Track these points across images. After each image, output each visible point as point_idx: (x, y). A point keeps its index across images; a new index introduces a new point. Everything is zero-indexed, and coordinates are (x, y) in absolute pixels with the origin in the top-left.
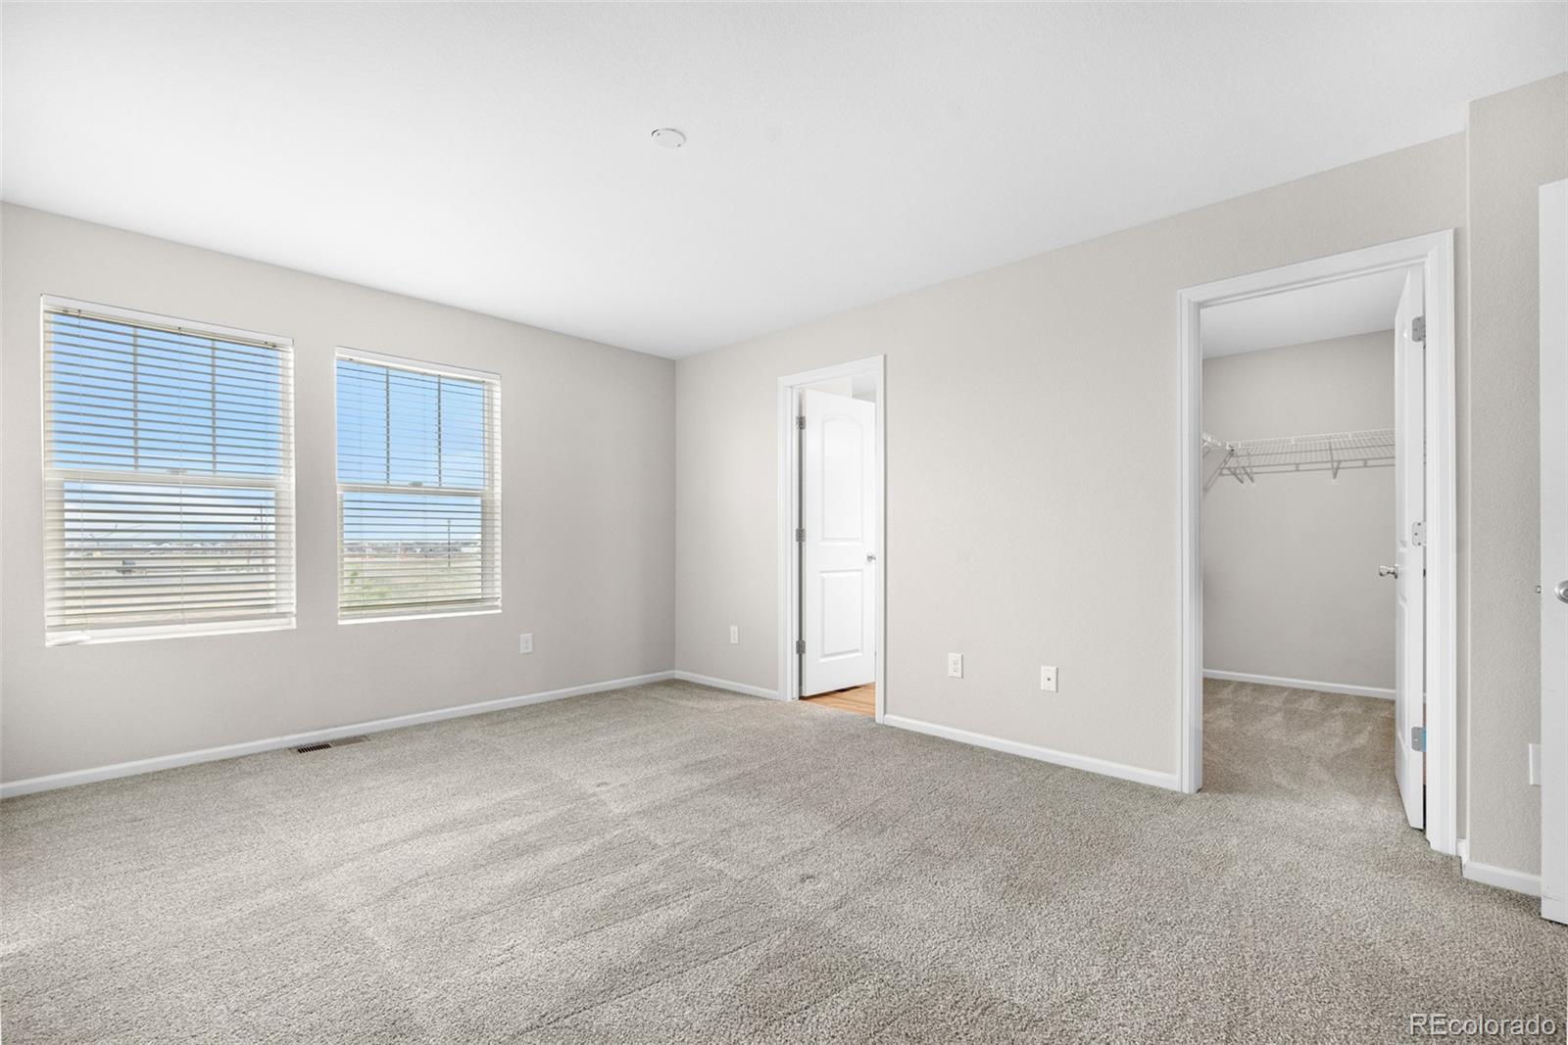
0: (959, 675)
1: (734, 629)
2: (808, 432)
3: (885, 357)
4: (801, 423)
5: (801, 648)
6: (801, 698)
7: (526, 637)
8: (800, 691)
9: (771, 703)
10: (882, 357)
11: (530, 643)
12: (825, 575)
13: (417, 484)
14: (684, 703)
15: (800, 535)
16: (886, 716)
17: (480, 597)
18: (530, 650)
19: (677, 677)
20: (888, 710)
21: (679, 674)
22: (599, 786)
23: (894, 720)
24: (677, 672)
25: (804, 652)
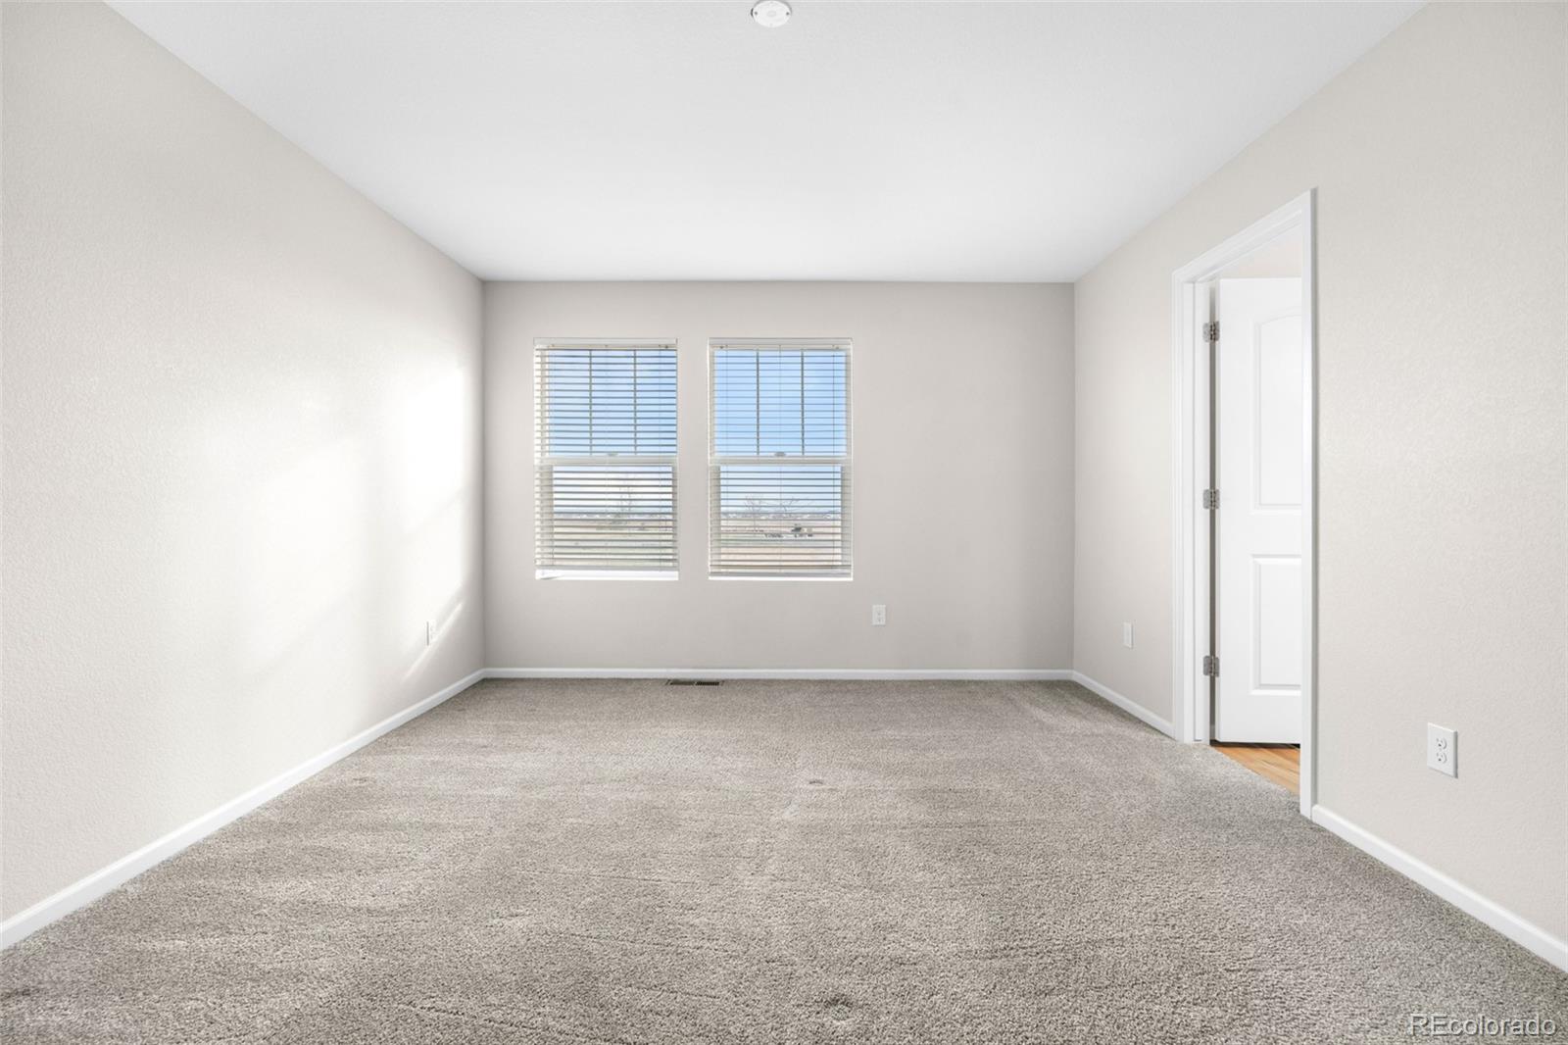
0: (1449, 768)
1: (1128, 626)
2: (1222, 343)
3: (1314, 194)
4: (1213, 333)
5: (1212, 667)
6: (1214, 743)
7: (879, 609)
8: (1212, 732)
9: (1167, 741)
10: (1307, 195)
11: (883, 615)
12: (1260, 561)
13: (780, 454)
14: (1039, 714)
15: (1212, 499)
16: (1316, 807)
17: (840, 563)
18: (883, 622)
19: (1074, 679)
20: (1320, 797)
21: (1077, 676)
22: (811, 783)
23: (1326, 816)
24: (1075, 672)
25: (1218, 676)
